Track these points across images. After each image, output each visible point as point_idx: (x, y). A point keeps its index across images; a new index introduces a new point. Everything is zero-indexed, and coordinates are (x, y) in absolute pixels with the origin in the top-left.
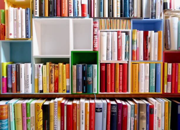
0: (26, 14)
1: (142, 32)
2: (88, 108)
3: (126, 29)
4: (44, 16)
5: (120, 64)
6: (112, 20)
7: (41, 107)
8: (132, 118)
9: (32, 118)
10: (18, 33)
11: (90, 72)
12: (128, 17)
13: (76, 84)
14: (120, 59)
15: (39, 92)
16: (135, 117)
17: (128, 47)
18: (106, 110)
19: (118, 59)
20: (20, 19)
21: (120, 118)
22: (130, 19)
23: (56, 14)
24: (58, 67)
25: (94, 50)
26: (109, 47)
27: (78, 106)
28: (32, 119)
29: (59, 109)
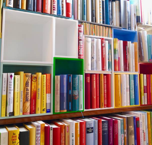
1: (122, 41)
3: (108, 37)
4: (20, 8)
5: (104, 75)
6: (96, 25)
7: (18, 136)
8: (122, 135)
11: (77, 84)
13: (59, 100)
14: (105, 69)
18: (97, 130)
19: (103, 69)
21: (111, 137)
22: (111, 27)
24: (36, 78)
25: (79, 58)
26: (94, 56)
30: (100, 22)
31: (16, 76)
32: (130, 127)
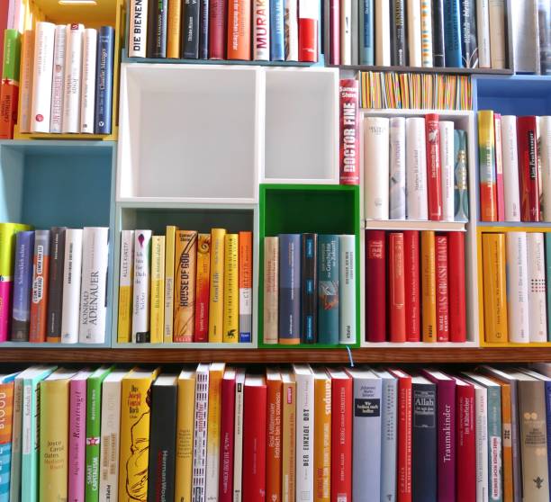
0: (101, 46)
1: (512, 121)
2: (328, 400)
3: (455, 108)
4: (164, 55)
5: (438, 234)
6: (405, 75)
7: (145, 396)
8: (492, 438)
9: (106, 439)
10: (67, 114)
11: (332, 264)
12: (461, 67)
13: (276, 307)
14: (439, 214)
15: (134, 340)
16: (504, 435)
17: (464, 174)
18: (394, 409)
19: (432, 216)
20: (76, 65)
21: (448, 440)
22: (468, 75)
23: (206, 50)
24: (209, 243)
25: (342, 182)
26: (398, 173)
27: (287, 392)
28: (105, 445)
29: (216, 404)
30: (424, 62)
31: (156, 238)
32: (527, 416)
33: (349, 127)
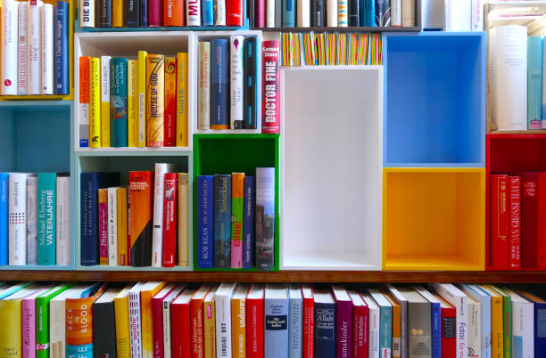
0: (57, 18)
2: (242, 316)
3: (366, 64)
4: (110, 24)
6: (322, 35)
8: (383, 349)
10: (31, 79)
12: (375, 25)
16: (393, 347)
18: (299, 324)
20: (36, 35)
21: (344, 350)
22: (378, 33)
23: (146, 19)
25: (265, 131)
28: (54, 350)
30: (339, 22)
32: (414, 332)
33: (270, 83)
